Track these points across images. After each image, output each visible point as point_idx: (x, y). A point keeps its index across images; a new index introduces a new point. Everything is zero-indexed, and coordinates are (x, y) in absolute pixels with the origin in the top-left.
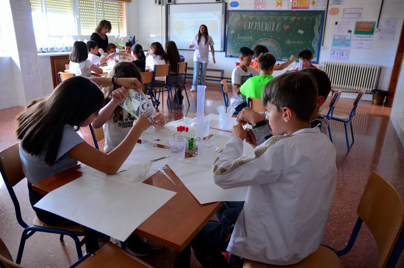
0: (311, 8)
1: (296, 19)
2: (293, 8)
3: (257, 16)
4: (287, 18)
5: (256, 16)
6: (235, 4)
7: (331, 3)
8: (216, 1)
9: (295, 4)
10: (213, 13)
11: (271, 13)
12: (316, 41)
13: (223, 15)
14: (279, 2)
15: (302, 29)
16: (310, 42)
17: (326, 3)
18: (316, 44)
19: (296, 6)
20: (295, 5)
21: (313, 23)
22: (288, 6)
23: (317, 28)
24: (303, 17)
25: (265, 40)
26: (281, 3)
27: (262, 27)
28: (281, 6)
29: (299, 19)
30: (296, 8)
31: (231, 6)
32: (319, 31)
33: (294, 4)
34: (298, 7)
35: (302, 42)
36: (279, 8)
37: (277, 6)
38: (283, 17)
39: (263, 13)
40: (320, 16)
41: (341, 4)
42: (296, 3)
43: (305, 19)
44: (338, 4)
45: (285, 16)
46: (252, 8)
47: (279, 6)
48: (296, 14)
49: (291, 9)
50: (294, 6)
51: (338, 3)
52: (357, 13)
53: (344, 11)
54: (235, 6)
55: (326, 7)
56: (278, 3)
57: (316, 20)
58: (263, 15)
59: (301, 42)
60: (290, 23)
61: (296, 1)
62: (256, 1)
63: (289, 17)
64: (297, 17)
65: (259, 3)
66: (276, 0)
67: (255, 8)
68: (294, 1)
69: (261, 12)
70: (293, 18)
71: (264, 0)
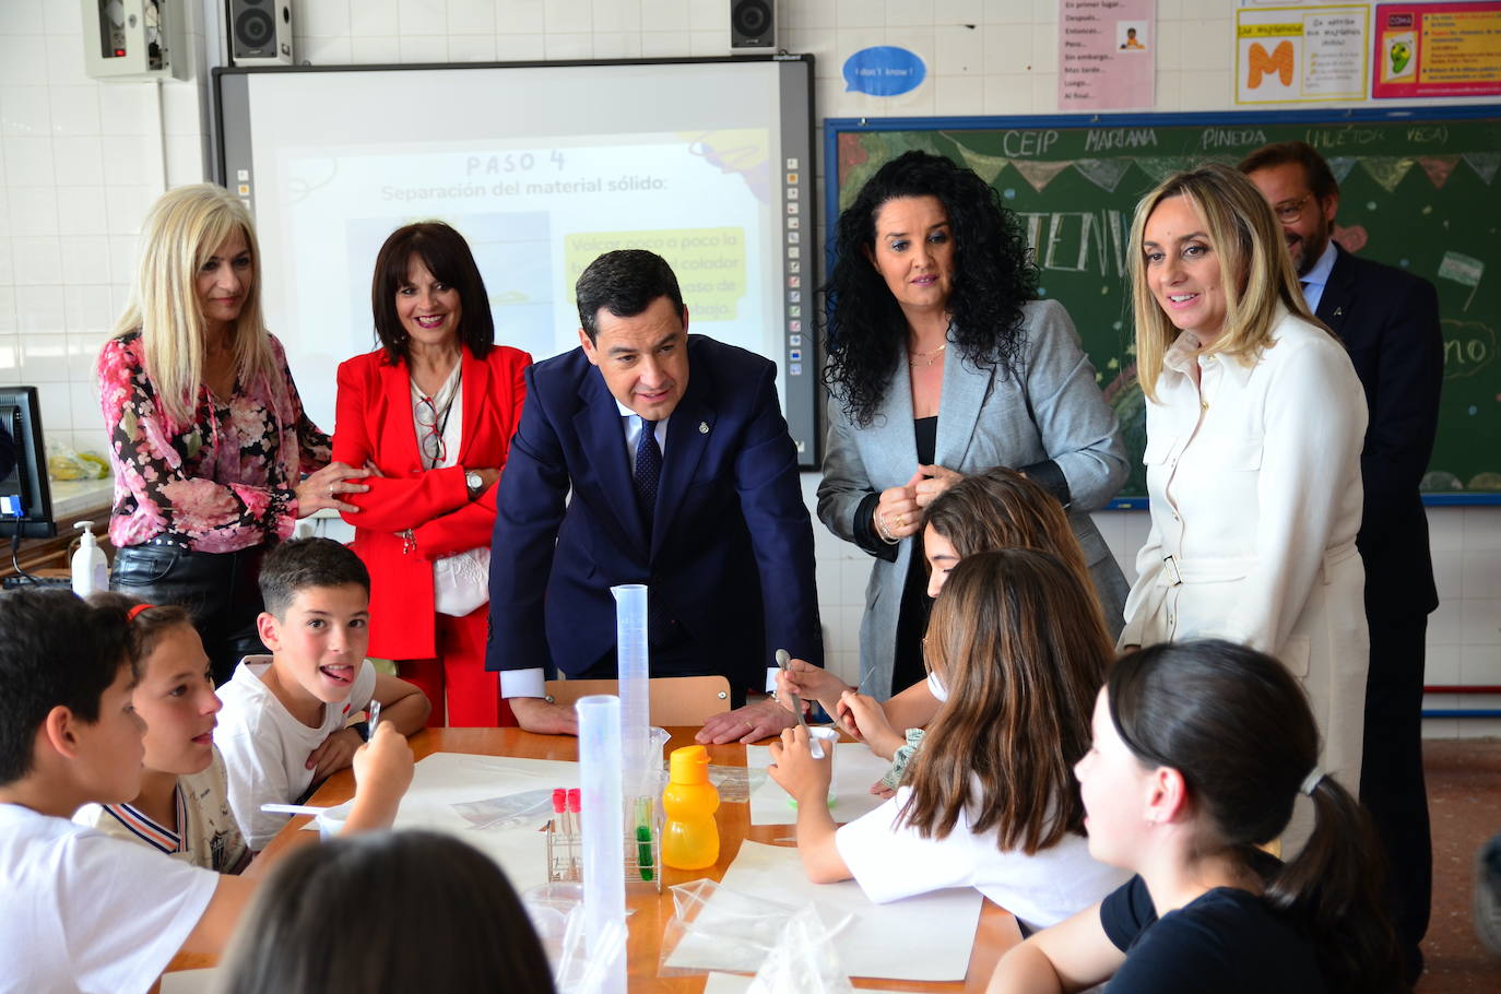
1: (1415, 171)
2: (1381, 90)
3: (1095, 163)
4: (1344, 172)
5: (1084, 162)
6: (900, 68)
8: (735, 45)
9: (1396, 59)
10: (698, 148)
11: (1210, 136)
13: (793, 164)
14: (1270, 45)
15: (1469, 251)
19: (1407, 74)
20: (1396, 70)
22: (1346, 75)
24: (1469, 159)
26: (1285, 52)
28: (1286, 80)
29: (1440, 169)
30: (1412, 90)
31: (858, 83)
33: (1388, 64)
34: (1424, 79)
35: (1477, 351)
36: (1272, 96)
37: (1254, 82)
39: (1139, 138)
42: (1411, 52)
43: (1487, 173)
46: (1043, 99)
47: (1271, 80)
48: (1414, 135)
49: (1372, 103)
50: (1389, 76)
54: (905, 85)
56: (1256, 53)
58: (1142, 151)
59: (1471, 346)
60: (1372, 206)
61: (1407, 37)
62: (1073, 38)
63: (1357, 166)
64: (1424, 161)
65: (1102, 58)
66: (1243, 32)
67: (1067, 96)
68: (1391, 39)
69: (1121, 132)
70: (1394, 171)
71: (1140, 38)
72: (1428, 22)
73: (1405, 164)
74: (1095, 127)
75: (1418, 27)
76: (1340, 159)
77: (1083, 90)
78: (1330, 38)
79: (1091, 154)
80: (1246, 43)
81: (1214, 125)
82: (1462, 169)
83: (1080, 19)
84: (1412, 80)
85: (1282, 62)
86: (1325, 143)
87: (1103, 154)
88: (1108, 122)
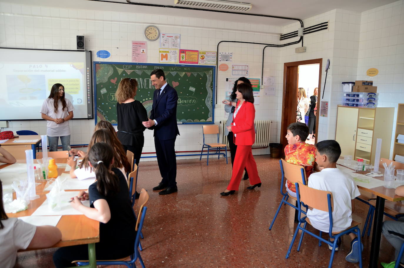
0: (201, 63)
1: (186, 74)
2: (180, 62)
4: (175, 74)
5: (136, 70)
6: (106, 54)
7: (220, 59)
8: (77, 49)
10: (71, 65)
12: (209, 99)
13: (88, 69)
14: (164, 54)
15: (193, 86)
16: (203, 100)
17: (216, 59)
18: (210, 103)
21: (205, 79)
22: (175, 59)
23: (209, 85)
25: (150, 100)
26: (166, 55)
27: (145, 84)
28: (167, 60)
29: (189, 74)
30: (184, 62)
31: (99, 56)
32: (211, 88)
33: (181, 58)
35: (195, 101)
36: (165, 62)
37: (162, 59)
38: (171, 72)
39: (145, 67)
40: (211, 71)
41: (229, 61)
42: (184, 57)
43: (195, 75)
44: (226, 61)
45: (172, 71)
46: (129, 60)
47: (164, 59)
48: (185, 69)
49: (179, 64)
50: (181, 60)
51: (226, 59)
52: (244, 70)
53: (233, 67)
54: (107, 57)
55: (215, 63)
56: (162, 55)
57: (208, 76)
58: (145, 69)
59: (194, 100)
60: (179, 79)
61: (184, 54)
62: (134, 51)
63: (177, 73)
64: (187, 73)
65: (139, 54)
66: (160, 52)
67: (133, 60)
68: (182, 54)
69: (142, 66)
70: (182, 74)
71: (145, 51)
72: (187, 52)
73: (184, 73)
74: (138, 65)
75: (185, 53)
76: (175, 72)
77: (135, 59)
78: (173, 54)
79: (137, 69)
80: (161, 54)
81: (156, 66)
82: (192, 74)
83: (135, 48)
84: (185, 61)
85: (166, 57)
86: (172, 69)
87: (139, 69)
88: (140, 64)
